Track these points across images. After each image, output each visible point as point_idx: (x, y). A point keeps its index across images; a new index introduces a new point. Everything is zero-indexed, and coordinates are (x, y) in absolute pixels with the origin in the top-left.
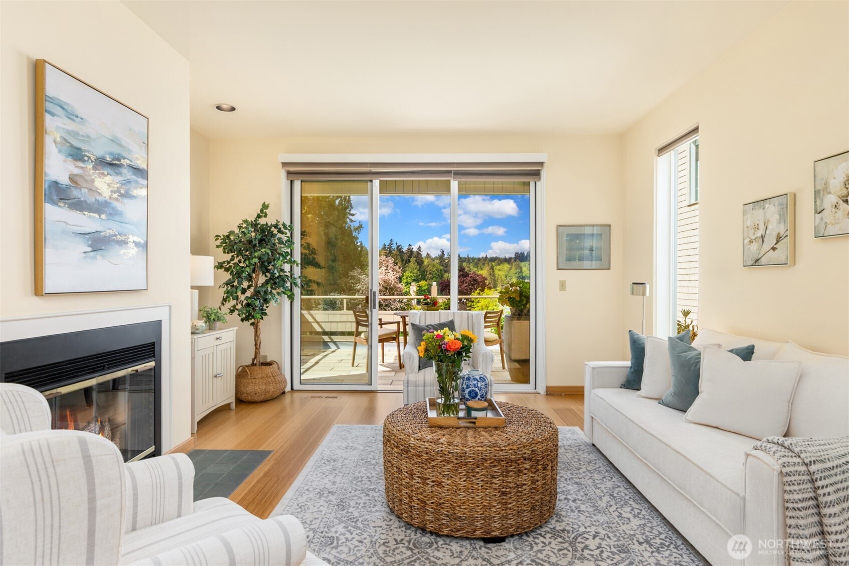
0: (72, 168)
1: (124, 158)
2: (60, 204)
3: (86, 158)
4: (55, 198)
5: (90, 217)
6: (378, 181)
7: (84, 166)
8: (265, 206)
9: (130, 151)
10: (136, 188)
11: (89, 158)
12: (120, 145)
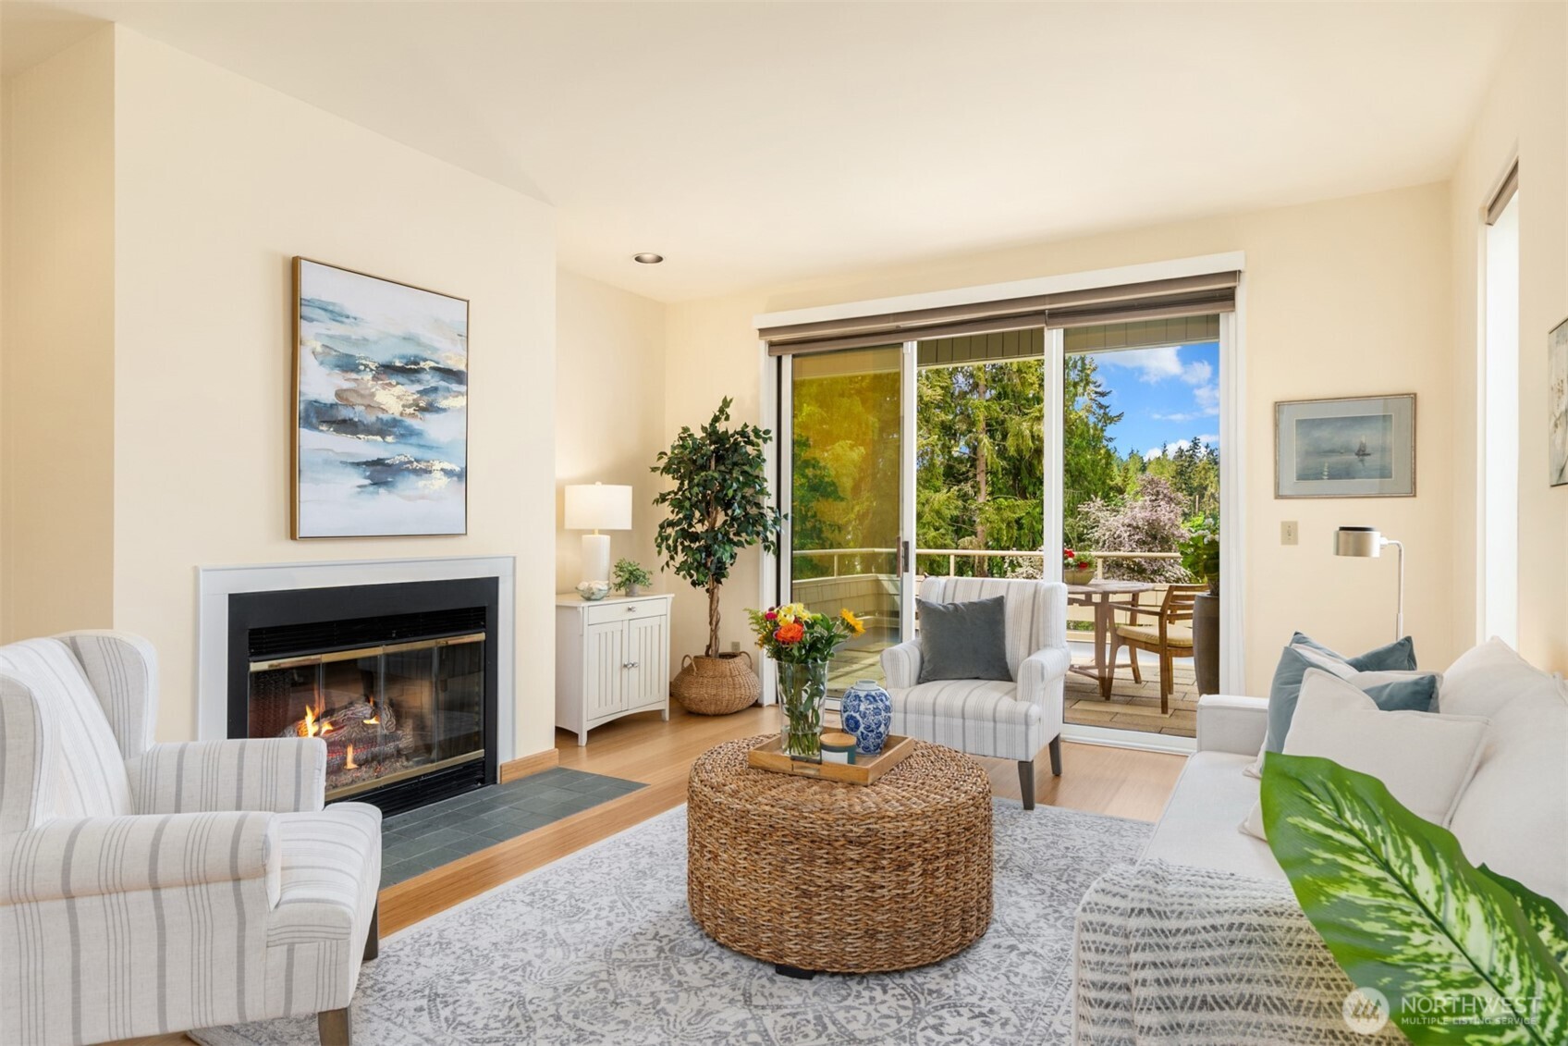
0: (342, 381)
1: (425, 360)
2: (321, 428)
3: (362, 368)
4: (314, 421)
5: (368, 441)
6: (915, 343)
7: (359, 377)
8: (726, 403)
9: (435, 350)
10: (446, 398)
11: (366, 366)
12: (419, 344)
